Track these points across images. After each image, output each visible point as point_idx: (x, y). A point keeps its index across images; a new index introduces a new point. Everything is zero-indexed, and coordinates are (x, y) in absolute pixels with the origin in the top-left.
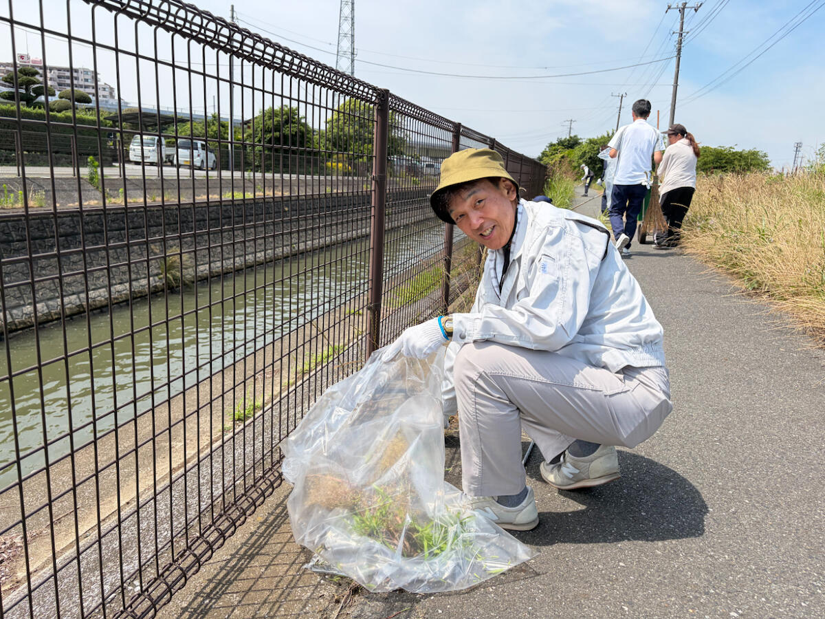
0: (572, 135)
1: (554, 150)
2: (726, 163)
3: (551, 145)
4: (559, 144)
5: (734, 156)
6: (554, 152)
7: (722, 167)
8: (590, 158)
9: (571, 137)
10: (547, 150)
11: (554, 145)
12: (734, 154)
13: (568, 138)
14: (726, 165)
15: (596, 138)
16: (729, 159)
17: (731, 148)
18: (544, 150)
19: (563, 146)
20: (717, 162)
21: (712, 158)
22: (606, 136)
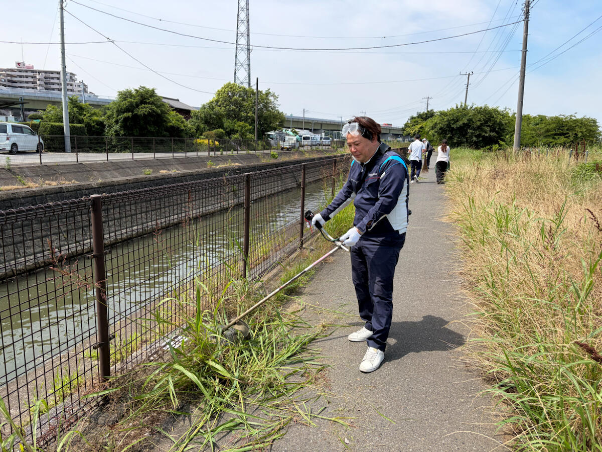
0: (429, 110)
1: (415, 122)
2: (567, 130)
3: (412, 118)
4: (418, 117)
5: (575, 123)
6: (414, 124)
7: (566, 134)
8: (441, 129)
9: (428, 111)
10: (409, 122)
11: (415, 118)
12: (576, 121)
13: (426, 112)
14: (568, 132)
15: (446, 110)
16: (570, 126)
17: (571, 116)
18: (406, 122)
19: (422, 118)
20: (559, 129)
21: (555, 125)
22: (455, 108)
